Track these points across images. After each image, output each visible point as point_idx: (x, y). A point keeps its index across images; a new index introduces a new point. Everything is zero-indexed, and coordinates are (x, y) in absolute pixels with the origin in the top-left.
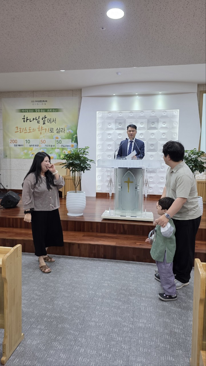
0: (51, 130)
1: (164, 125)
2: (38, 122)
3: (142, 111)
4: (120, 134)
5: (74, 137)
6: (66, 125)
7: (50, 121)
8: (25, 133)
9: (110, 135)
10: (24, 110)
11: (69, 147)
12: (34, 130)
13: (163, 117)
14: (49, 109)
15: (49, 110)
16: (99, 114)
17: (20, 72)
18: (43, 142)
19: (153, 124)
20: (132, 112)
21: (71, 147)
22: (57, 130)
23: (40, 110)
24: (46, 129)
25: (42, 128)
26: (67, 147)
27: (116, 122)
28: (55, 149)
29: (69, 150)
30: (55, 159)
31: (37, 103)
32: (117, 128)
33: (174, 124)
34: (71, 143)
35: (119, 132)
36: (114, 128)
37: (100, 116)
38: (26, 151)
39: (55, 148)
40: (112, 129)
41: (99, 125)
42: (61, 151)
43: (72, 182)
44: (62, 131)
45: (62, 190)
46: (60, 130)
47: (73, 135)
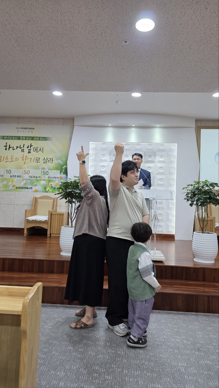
0: (37, 160)
1: (162, 158)
2: (23, 151)
3: (138, 144)
5: (63, 167)
6: (55, 155)
7: (36, 150)
8: (5, 162)
9: (103, 167)
10: (7, 136)
11: (57, 179)
12: (17, 159)
13: (160, 150)
14: (36, 137)
15: (36, 139)
16: (92, 145)
17: (16, 89)
18: (26, 173)
19: (150, 157)
21: (59, 179)
22: (44, 160)
23: (26, 138)
24: (31, 159)
25: (26, 157)
26: (54, 179)
27: (110, 154)
29: (57, 182)
30: (40, 192)
31: (22, 130)
32: (111, 160)
33: (172, 159)
34: (60, 174)
37: (94, 147)
38: (5, 182)
39: (41, 180)
40: (106, 161)
41: (92, 156)
42: (47, 183)
43: (60, 218)
44: (49, 161)
45: (48, 227)
46: (48, 160)
47: (62, 166)
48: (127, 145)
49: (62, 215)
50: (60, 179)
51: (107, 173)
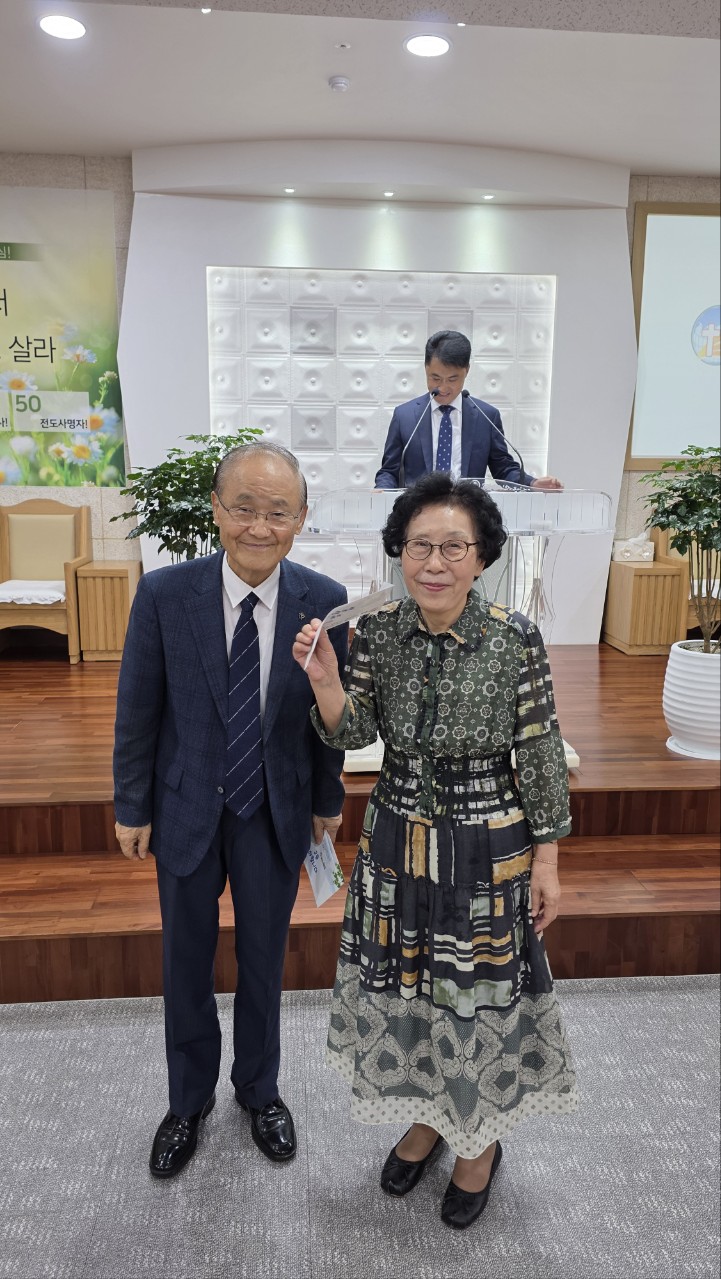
1: (495, 338)
3: (405, 276)
4: (311, 373)
5: (101, 379)
6: (61, 325)
9: (267, 378)
11: (79, 429)
13: (491, 304)
16: (217, 280)
20: (361, 277)
21: (88, 430)
22: (16, 346)
26: (68, 429)
27: (293, 321)
28: (12, 437)
29: (79, 441)
30: (14, 484)
32: (299, 344)
33: (534, 338)
34: (88, 408)
35: (307, 362)
36: (287, 347)
37: (224, 287)
39: (11, 434)
40: (275, 349)
41: (217, 329)
42: (41, 446)
43: (113, 592)
44: (39, 352)
45: (68, 627)
46: (32, 347)
47: (95, 374)
48: (360, 282)
49: (121, 578)
50: (92, 428)
51: (284, 402)
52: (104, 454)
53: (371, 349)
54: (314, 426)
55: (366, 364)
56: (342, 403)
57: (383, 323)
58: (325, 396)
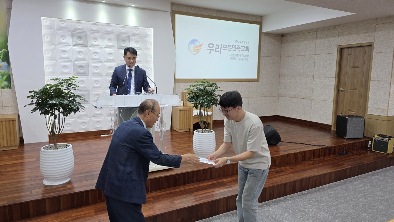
1: (137, 44)
3: (108, 25)
4: (80, 52)
5: (1, 52)
9: (64, 53)
13: (135, 35)
16: (45, 21)
19: (124, 42)
20: (95, 24)
27: (73, 35)
32: (75, 43)
33: (148, 45)
35: (78, 49)
36: (71, 44)
37: (48, 23)
40: (67, 44)
41: (46, 37)
43: (10, 126)
48: (94, 26)
49: (13, 121)
51: (71, 61)
52: (2, 77)
53: (99, 45)
54: (81, 68)
55: (98, 50)
56: (90, 61)
57: (103, 38)
58: (84, 59)
